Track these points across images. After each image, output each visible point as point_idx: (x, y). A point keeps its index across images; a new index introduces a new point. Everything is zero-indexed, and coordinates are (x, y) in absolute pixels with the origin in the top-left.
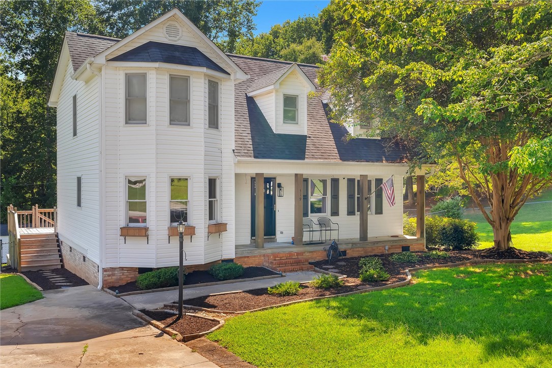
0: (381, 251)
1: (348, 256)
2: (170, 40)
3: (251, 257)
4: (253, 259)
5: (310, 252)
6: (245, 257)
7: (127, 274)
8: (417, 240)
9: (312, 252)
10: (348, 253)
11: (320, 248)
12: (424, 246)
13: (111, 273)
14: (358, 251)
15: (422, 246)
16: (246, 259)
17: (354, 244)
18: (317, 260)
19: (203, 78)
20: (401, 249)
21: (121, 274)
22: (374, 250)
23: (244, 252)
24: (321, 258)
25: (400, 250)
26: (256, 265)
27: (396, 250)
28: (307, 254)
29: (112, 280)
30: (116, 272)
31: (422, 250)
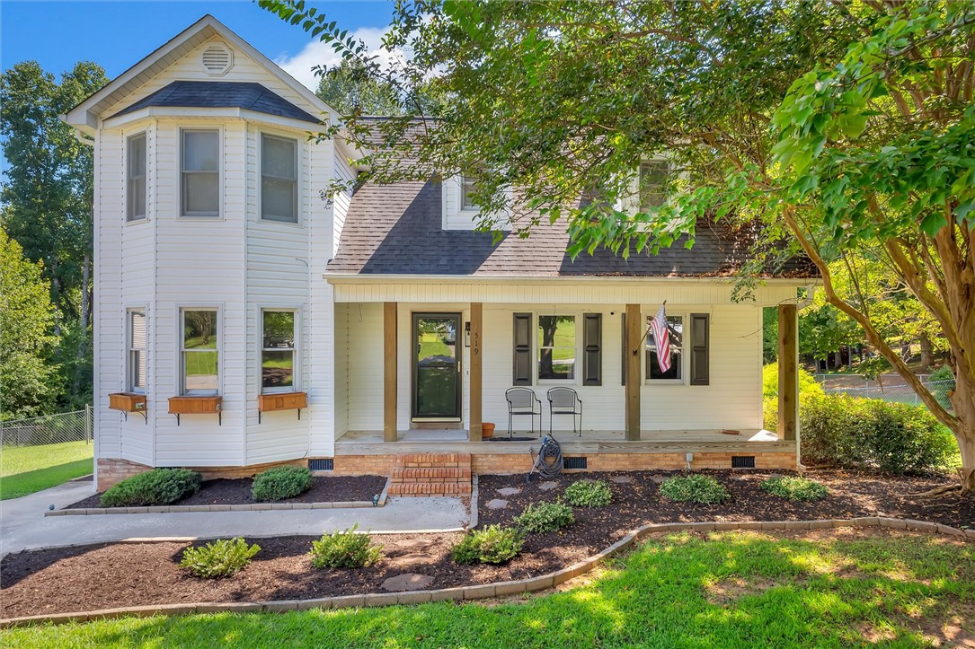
0: (675, 463)
1: (589, 469)
2: (211, 75)
3: (370, 457)
4: (373, 461)
5: (498, 455)
6: (357, 457)
7: (137, 471)
8: (775, 444)
9: (503, 455)
10: (591, 463)
11: (524, 448)
12: (794, 458)
13: (108, 467)
14: (617, 459)
15: (787, 458)
16: (358, 461)
17: (605, 446)
18: (513, 472)
19: (244, 130)
20: (731, 462)
21: (126, 471)
22: (657, 459)
23: (354, 446)
24: (524, 468)
25: (727, 465)
26: (379, 472)
27: (717, 462)
28: (492, 460)
29: (109, 480)
30: (118, 467)
31: (788, 468)
